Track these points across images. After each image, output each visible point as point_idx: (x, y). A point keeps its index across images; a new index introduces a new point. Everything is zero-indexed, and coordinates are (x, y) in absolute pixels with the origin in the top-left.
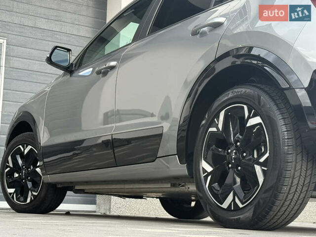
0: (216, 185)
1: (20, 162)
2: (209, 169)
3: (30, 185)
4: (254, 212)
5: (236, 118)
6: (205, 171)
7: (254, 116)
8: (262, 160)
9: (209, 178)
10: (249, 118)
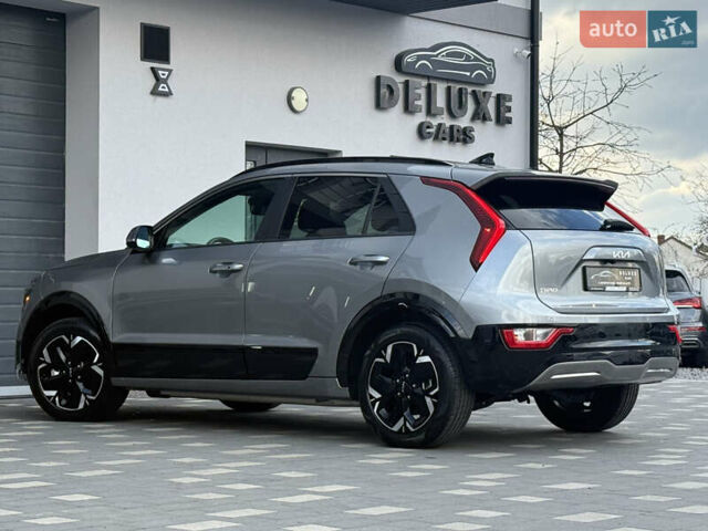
0: (383, 411)
1: (63, 357)
2: (377, 395)
3: (80, 385)
4: (426, 436)
5: (404, 356)
6: (372, 397)
7: (424, 355)
8: (432, 393)
9: (377, 404)
10: (418, 355)
